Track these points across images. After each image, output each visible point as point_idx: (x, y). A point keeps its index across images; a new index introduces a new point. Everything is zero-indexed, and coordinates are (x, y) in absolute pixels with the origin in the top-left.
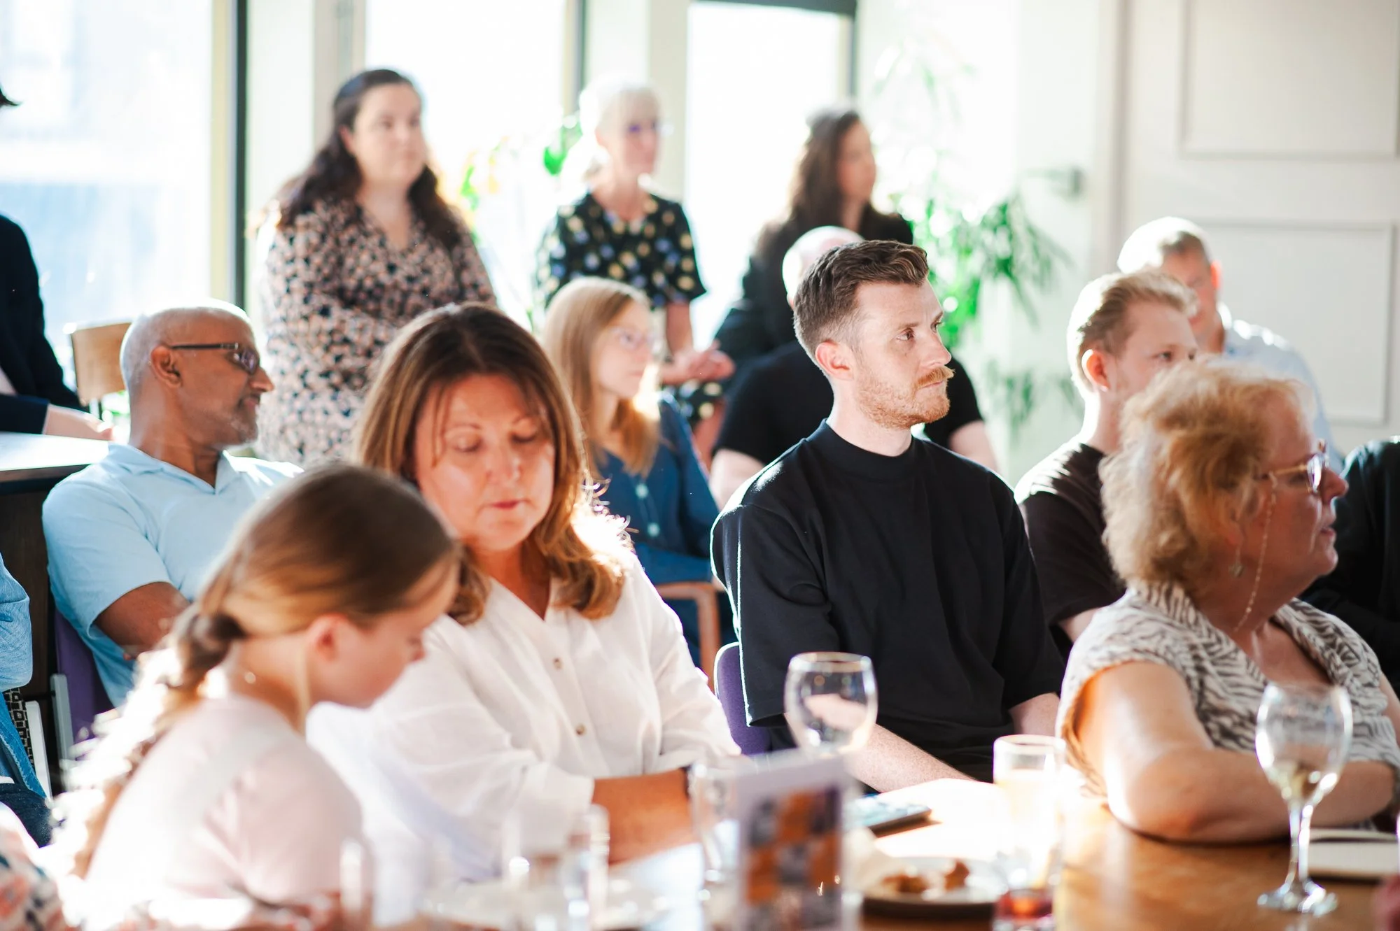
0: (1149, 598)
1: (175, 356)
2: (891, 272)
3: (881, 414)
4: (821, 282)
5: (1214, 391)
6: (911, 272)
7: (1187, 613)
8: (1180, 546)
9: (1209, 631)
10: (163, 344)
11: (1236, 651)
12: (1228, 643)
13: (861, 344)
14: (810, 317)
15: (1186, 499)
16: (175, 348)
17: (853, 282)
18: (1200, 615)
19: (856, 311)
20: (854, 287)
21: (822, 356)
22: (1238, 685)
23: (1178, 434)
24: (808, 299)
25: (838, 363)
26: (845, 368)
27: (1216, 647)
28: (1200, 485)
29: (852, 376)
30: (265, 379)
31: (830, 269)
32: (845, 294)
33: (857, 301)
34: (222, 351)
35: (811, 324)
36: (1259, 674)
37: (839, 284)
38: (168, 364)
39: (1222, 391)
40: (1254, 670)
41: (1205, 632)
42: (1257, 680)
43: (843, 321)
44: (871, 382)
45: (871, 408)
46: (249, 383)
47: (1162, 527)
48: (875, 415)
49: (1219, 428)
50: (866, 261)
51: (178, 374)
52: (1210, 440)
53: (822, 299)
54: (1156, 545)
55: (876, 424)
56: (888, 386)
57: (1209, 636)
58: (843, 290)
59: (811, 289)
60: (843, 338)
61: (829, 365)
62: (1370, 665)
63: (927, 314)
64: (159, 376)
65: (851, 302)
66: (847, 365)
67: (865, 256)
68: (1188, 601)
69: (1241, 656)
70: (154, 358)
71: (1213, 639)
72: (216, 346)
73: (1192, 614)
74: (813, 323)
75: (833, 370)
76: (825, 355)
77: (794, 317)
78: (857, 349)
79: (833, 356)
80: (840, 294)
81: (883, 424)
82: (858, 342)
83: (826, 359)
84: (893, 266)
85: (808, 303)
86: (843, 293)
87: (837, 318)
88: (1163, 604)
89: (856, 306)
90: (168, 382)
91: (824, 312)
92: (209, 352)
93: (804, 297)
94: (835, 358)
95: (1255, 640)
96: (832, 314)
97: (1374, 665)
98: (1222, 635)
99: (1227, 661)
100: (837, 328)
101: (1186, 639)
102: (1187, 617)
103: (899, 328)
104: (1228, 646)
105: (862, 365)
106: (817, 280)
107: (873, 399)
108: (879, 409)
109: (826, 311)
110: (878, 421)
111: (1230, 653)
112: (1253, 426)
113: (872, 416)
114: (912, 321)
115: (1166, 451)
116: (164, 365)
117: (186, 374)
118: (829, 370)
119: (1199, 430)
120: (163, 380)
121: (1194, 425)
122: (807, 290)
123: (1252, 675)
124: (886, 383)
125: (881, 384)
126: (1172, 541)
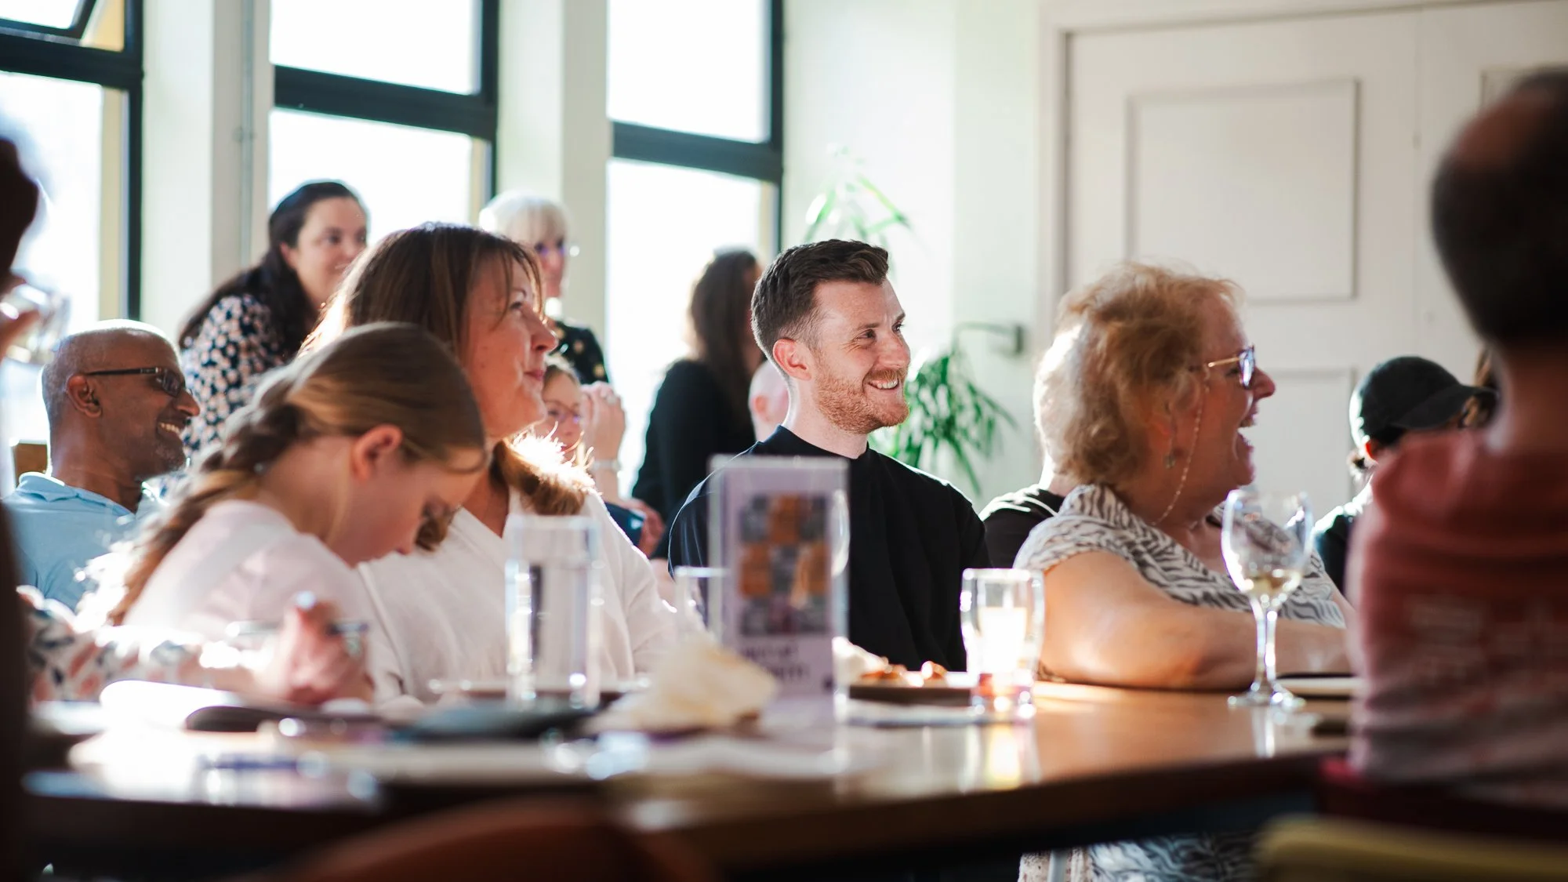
0: (1082, 508)
1: (93, 382)
2: (848, 270)
3: (840, 415)
4: (779, 282)
5: (1152, 285)
6: (868, 270)
7: (1121, 516)
8: (1112, 437)
9: (1144, 530)
10: (80, 373)
11: (1173, 545)
12: (1164, 539)
13: (819, 344)
14: (767, 318)
15: (1122, 388)
16: (93, 374)
17: (811, 280)
18: (1133, 516)
19: (814, 311)
20: (812, 287)
21: (779, 354)
22: (1178, 578)
23: (1116, 325)
24: (766, 299)
25: (795, 362)
26: (803, 367)
27: (1153, 544)
28: (1136, 376)
29: (809, 376)
30: (189, 400)
31: (787, 270)
32: (802, 293)
33: (815, 301)
34: (143, 376)
35: (769, 325)
36: (1198, 564)
37: (796, 282)
38: (87, 392)
39: (1159, 286)
40: (1192, 561)
41: (1140, 532)
42: (1197, 570)
43: (801, 321)
44: (829, 380)
45: (830, 409)
46: (172, 405)
47: (1095, 418)
48: (834, 416)
49: (1157, 320)
50: (824, 261)
51: (97, 403)
52: (1147, 332)
53: (779, 300)
54: (1088, 435)
55: (835, 426)
56: (844, 382)
57: (1145, 535)
58: (801, 288)
59: (769, 290)
60: (800, 337)
61: (787, 364)
62: (1314, 560)
63: (888, 315)
64: (78, 407)
65: (809, 301)
66: (805, 364)
67: (823, 256)
68: (1120, 506)
69: (1179, 549)
70: (71, 388)
71: (1149, 537)
72: (136, 371)
73: (1126, 518)
74: (771, 324)
75: (791, 368)
76: (783, 352)
77: (752, 318)
78: (815, 349)
79: (790, 354)
80: (798, 293)
81: (842, 426)
82: (816, 341)
83: (783, 357)
84: (850, 264)
85: (765, 303)
86: (801, 292)
87: (795, 319)
88: (1096, 511)
89: (814, 305)
90: (88, 413)
91: (780, 312)
92: (127, 378)
93: (762, 297)
94: (792, 356)
95: (1191, 537)
96: (791, 313)
97: (1318, 561)
98: (1157, 532)
99: (1165, 556)
100: (795, 328)
101: (1122, 538)
102: (1121, 520)
103: (859, 329)
104: (1165, 542)
105: (820, 364)
106: (775, 280)
107: (831, 398)
108: (837, 408)
109: (784, 310)
110: (837, 423)
111: (1167, 548)
112: (1191, 318)
113: (831, 417)
114: (872, 322)
115: (1102, 345)
116: (82, 394)
117: (106, 403)
118: (786, 369)
119: (1136, 323)
120: (82, 410)
121: (1132, 318)
122: (765, 290)
123: (1191, 566)
124: (843, 379)
125: (838, 380)
126: (1103, 432)
